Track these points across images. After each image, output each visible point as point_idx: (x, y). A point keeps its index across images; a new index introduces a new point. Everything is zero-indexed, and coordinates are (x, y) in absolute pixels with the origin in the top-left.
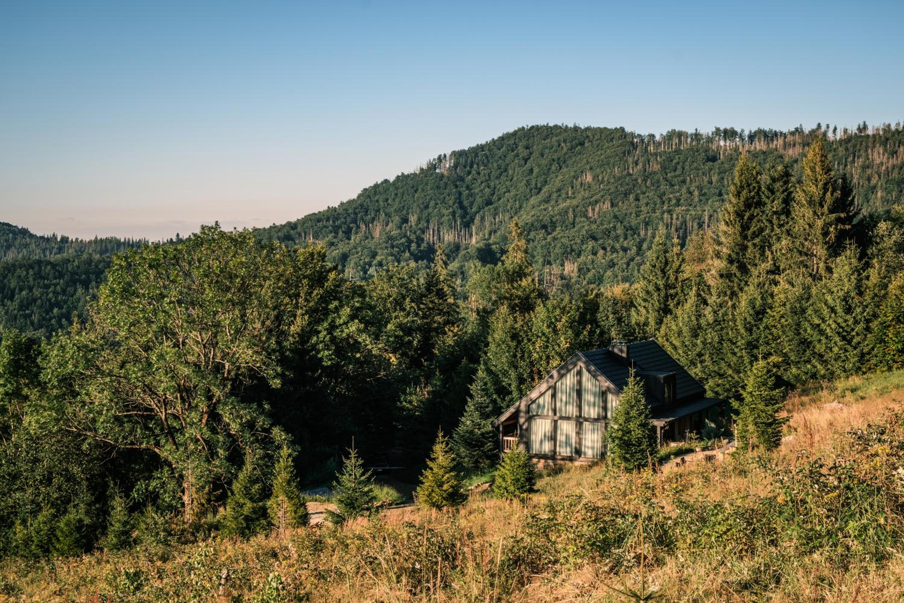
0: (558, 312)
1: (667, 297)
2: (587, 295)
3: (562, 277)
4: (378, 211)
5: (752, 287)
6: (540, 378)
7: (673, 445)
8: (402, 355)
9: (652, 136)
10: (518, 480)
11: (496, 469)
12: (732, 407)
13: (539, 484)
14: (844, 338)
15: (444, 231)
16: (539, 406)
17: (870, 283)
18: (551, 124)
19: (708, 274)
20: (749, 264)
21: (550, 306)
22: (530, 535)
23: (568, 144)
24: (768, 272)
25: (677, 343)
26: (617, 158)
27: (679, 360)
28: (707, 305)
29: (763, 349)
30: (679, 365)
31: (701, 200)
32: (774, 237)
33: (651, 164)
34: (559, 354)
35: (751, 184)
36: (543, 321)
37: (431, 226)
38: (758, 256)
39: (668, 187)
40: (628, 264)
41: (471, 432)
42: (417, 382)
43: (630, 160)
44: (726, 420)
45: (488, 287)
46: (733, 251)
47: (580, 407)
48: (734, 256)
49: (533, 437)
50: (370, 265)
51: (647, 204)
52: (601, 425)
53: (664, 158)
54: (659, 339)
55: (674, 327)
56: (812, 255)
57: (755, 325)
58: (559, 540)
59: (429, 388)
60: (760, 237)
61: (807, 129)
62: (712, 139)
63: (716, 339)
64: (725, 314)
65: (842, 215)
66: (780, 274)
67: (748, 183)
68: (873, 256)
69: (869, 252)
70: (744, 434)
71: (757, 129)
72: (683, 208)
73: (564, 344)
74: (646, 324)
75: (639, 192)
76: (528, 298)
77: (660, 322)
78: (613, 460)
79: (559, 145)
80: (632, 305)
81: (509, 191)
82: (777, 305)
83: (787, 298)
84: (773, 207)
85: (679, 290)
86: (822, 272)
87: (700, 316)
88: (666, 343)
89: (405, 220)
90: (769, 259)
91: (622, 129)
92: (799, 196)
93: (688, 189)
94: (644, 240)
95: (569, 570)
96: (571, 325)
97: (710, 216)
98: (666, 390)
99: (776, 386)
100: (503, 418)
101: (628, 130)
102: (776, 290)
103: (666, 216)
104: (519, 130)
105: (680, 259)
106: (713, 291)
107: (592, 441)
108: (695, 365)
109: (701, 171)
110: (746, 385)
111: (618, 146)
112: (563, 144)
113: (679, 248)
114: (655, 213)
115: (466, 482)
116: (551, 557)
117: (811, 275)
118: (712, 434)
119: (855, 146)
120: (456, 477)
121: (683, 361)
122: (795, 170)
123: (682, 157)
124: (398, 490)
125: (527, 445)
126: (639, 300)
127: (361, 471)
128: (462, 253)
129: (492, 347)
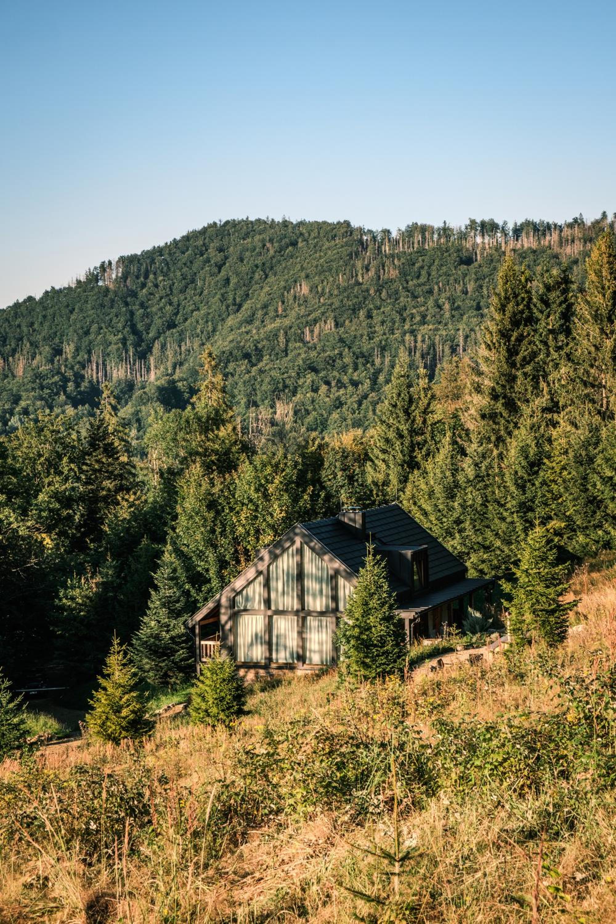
0: (269, 470)
1: (412, 446)
2: (306, 447)
3: (273, 423)
4: (21, 339)
5: (523, 431)
6: (248, 560)
7: (426, 643)
8: (59, 534)
9: (387, 232)
10: (222, 699)
11: (193, 685)
12: (502, 590)
13: (251, 702)
15: (111, 365)
16: (247, 599)
18: (252, 218)
19: (466, 414)
20: (519, 399)
21: (258, 462)
22: (244, 777)
23: (276, 245)
24: (544, 410)
25: (428, 508)
26: (341, 263)
27: (431, 529)
28: (466, 455)
29: (540, 511)
30: (432, 537)
31: (453, 316)
32: (551, 364)
33: (386, 268)
34: (272, 527)
35: (519, 294)
36: (249, 483)
37: (94, 358)
38: (530, 389)
39: (409, 299)
40: (360, 403)
41: (157, 637)
42: (81, 572)
43: (359, 264)
44: (495, 608)
45: (174, 440)
46: (498, 383)
47: (301, 598)
48: (499, 389)
49: (240, 641)
50: (12, 414)
51: (383, 322)
52: (329, 620)
53: (403, 260)
54: (404, 502)
55: (423, 486)
56: (600, 386)
57: (529, 481)
58: (282, 782)
59: (98, 579)
60: (532, 364)
61: (589, 219)
62: (465, 234)
63: (479, 500)
64: (490, 467)
66: (559, 413)
67: (514, 293)
70: (518, 625)
71: (524, 221)
72: (431, 327)
73: (278, 514)
74: (386, 483)
75: (371, 306)
76: (228, 452)
77: (404, 480)
78: (348, 666)
79: (264, 245)
80: (367, 458)
81: (198, 309)
82: (557, 453)
83: (569, 443)
84: (548, 324)
85: (428, 436)
87: (457, 470)
88: (413, 507)
89: (58, 352)
90: (545, 392)
91: (347, 224)
92: (582, 308)
93: (436, 301)
94: (380, 371)
95: (297, 822)
96: (287, 486)
97: (466, 337)
98: (415, 569)
99: (559, 560)
100: (199, 616)
101: (355, 224)
102: (554, 433)
103: (407, 337)
104: (210, 226)
105: (429, 396)
106: (473, 437)
107: (321, 643)
108: (452, 535)
109: (452, 278)
110: (519, 560)
111: (342, 246)
112: (268, 245)
113: (427, 381)
114: (393, 334)
115: (152, 704)
116: (272, 806)
117: (599, 412)
118: (477, 627)
120: (140, 699)
121: (436, 531)
122: (575, 274)
123: (427, 258)
124: (60, 720)
125: (232, 651)
126: (376, 452)
127: (9, 695)
128: (137, 393)
129: (183, 520)
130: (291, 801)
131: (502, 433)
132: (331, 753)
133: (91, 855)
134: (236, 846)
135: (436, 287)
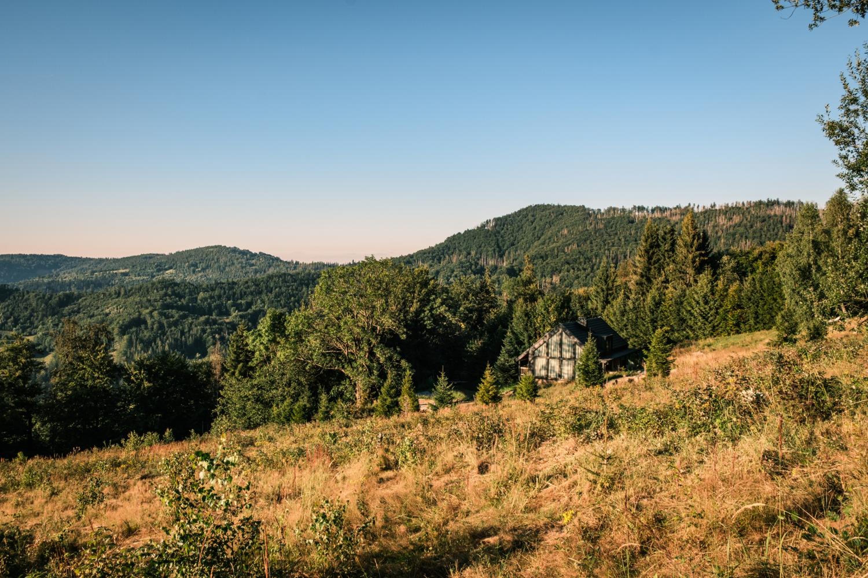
0: (550, 302)
1: (607, 295)
2: (564, 294)
3: (551, 283)
4: (455, 248)
5: (653, 290)
6: (540, 337)
7: (611, 373)
8: (467, 323)
9: (599, 210)
10: (529, 390)
11: (517, 384)
13: (540, 392)
14: (704, 318)
15: (489, 259)
16: (539, 352)
17: (718, 289)
18: (546, 204)
20: (652, 278)
21: (545, 299)
22: (540, 421)
24: (663, 282)
25: (613, 319)
26: (581, 222)
27: (614, 328)
30: (614, 331)
32: (666, 264)
33: (599, 224)
34: (550, 324)
35: (653, 235)
36: (542, 307)
37: (483, 257)
38: (656, 273)
40: (586, 277)
41: (504, 365)
42: (475, 338)
43: (588, 222)
44: (639, 361)
45: (513, 289)
47: (561, 352)
48: (644, 273)
49: (536, 368)
50: (451, 277)
51: (597, 246)
52: (572, 362)
53: (605, 221)
55: (611, 311)
56: (687, 273)
57: (656, 310)
58: (556, 424)
59: (482, 341)
60: (658, 263)
61: (683, 206)
63: (634, 317)
64: (639, 304)
65: (703, 252)
66: (669, 283)
68: (720, 274)
69: (718, 272)
70: (650, 368)
73: (553, 319)
74: (596, 309)
75: (592, 239)
76: (533, 294)
77: (604, 308)
78: (580, 380)
79: (550, 214)
80: (589, 299)
81: (523, 239)
82: (668, 300)
83: (672, 296)
84: (665, 248)
85: (614, 291)
86: (692, 282)
88: (608, 319)
89: (469, 254)
90: (662, 275)
91: (583, 206)
92: (680, 242)
93: (619, 237)
94: (595, 264)
95: (561, 440)
96: (556, 309)
97: (631, 252)
98: (607, 344)
99: (668, 343)
100: (520, 357)
101: (586, 207)
102: (667, 291)
103: (606, 252)
104: (529, 207)
105: (615, 275)
106: (633, 292)
107: (568, 371)
108: (623, 331)
109: (626, 229)
110: (651, 342)
111: (582, 215)
114: (600, 250)
115: (501, 390)
116: (551, 433)
117: (686, 284)
118: (632, 368)
119: (709, 215)
120: (497, 388)
121: (616, 329)
123: (615, 221)
124: (465, 394)
125: (533, 372)
126: (593, 296)
127: (447, 383)
128: (499, 270)
129: (515, 320)
130: (559, 432)
132: (575, 414)
133: (479, 446)
134: (536, 447)
135: (618, 232)
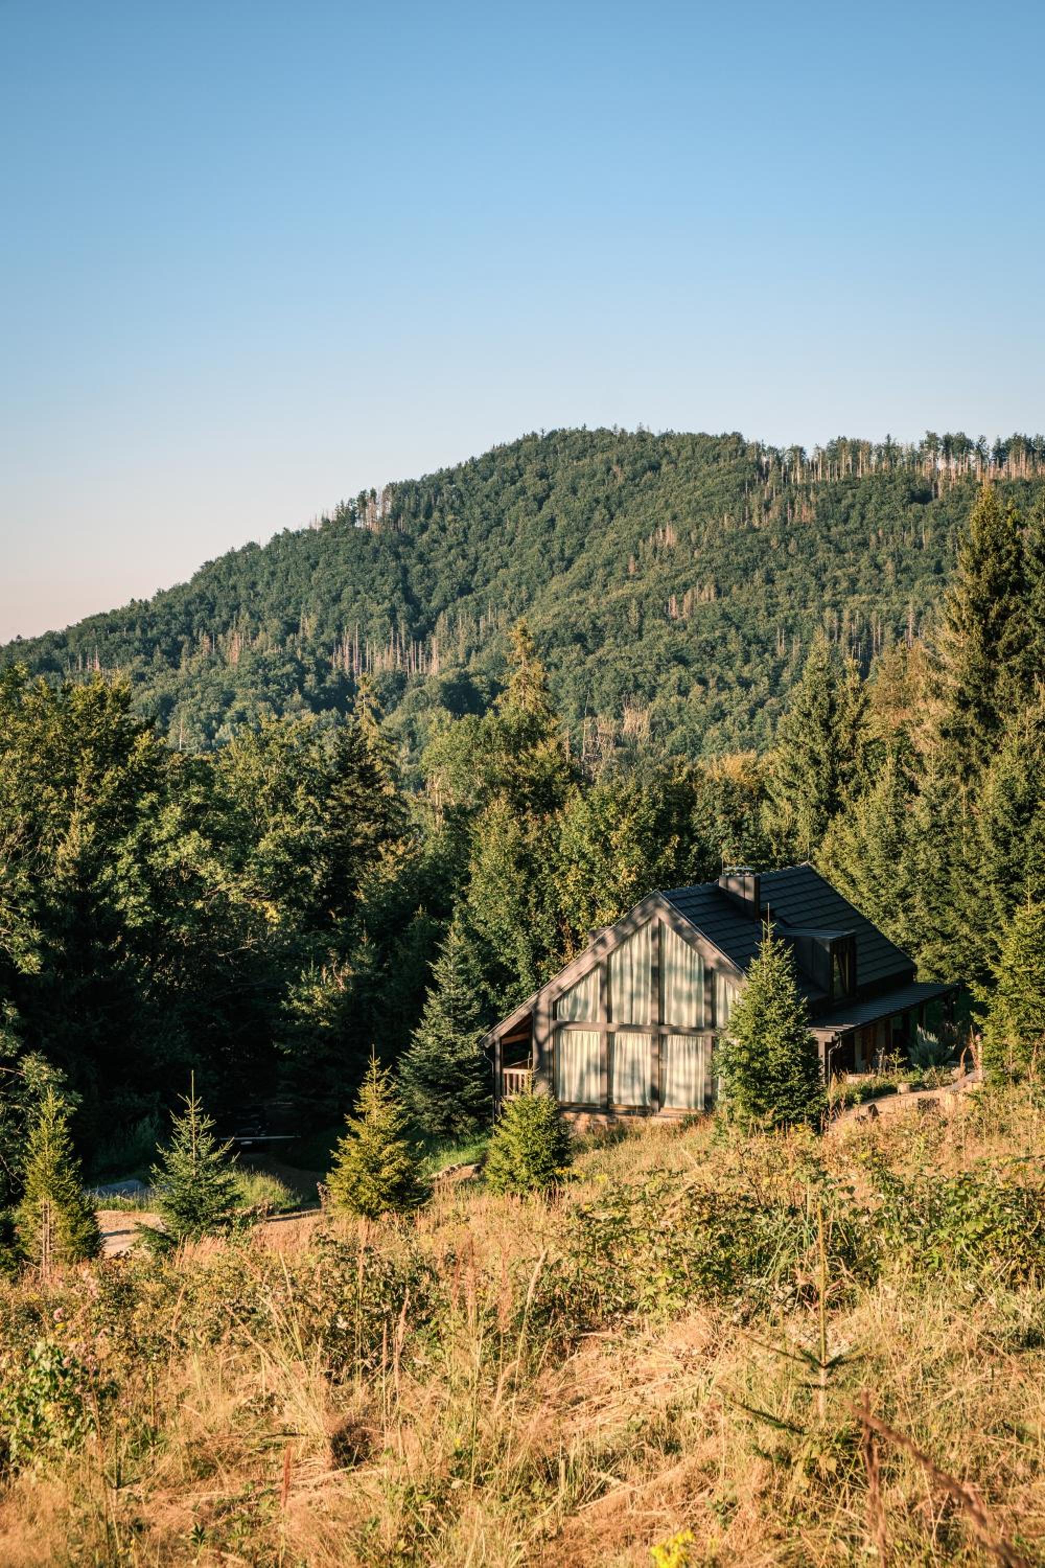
0: (612, 808)
1: (833, 779)
2: (668, 777)
3: (619, 741)
4: (237, 607)
5: (1007, 757)
6: (578, 945)
7: (852, 1080)
8: (291, 903)
9: (799, 451)
10: (535, 1156)
11: (491, 1134)
12: (973, 998)
13: (580, 1164)
15: (372, 647)
16: (575, 1003)
18: (591, 428)
19: (917, 729)
20: (1001, 708)
21: (594, 797)
22: (577, 1254)
23: (627, 468)
25: (857, 872)
26: (727, 497)
27: (860, 905)
28: (917, 793)
29: (1032, 881)
30: (860, 916)
31: (899, 582)
33: (797, 507)
34: (616, 897)
35: (1003, 546)
36: (581, 829)
37: (346, 639)
38: (1018, 692)
39: (831, 555)
40: (752, 713)
41: (437, 1059)
42: (321, 960)
43: (754, 499)
44: (959, 1028)
45: (467, 761)
46: (968, 683)
47: (660, 1003)
48: (970, 693)
49: (565, 1068)
50: (221, 721)
51: (790, 590)
52: (703, 1040)
53: (822, 495)
54: (820, 863)
55: (849, 839)
57: (1016, 834)
59: (347, 971)
60: (1022, 653)
62: (919, 457)
63: (937, 863)
64: (955, 811)
67: (996, 544)
70: (997, 1053)
71: (1011, 436)
72: (864, 598)
73: (625, 876)
74: (792, 833)
75: (773, 565)
77: (821, 829)
78: (731, 1110)
79: (609, 470)
80: (763, 794)
81: (506, 565)
85: (858, 763)
87: (902, 815)
88: (833, 871)
89: (293, 627)
90: (1041, 697)
91: (738, 437)
93: (873, 558)
94: (784, 664)
95: (658, 1322)
96: (639, 835)
97: (920, 614)
98: (836, 968)
100: (503, 1028)
101: (749, 437)
103: (828, 613)
104: (527, 439)
105: (861, 700)
106: (928, 764)
107: (687, 1073)
108: (893, 915)
109: (898, 523)
110: (1001, 953)
111: (730, 472)
112: (615, 468)
113: (858, 677)
114: (805, 608)
115: (428, 1162)
116: (619, 1298)
118: (931, 1058)
120: (409, 1152)
121: (869, 909)
123: (859, 492)
124: (286, 1183)
125: (552, 1084)
126: (778, 785)
127: (210, 1142)
128: (411, 692)
129: (478, 884)
130: (650, 1291)
131: (974, 759)
132: (712, 1219)
133: (338, 1366)
135: (873, 537)
